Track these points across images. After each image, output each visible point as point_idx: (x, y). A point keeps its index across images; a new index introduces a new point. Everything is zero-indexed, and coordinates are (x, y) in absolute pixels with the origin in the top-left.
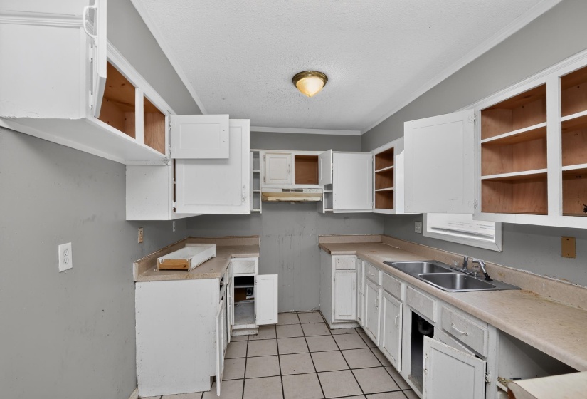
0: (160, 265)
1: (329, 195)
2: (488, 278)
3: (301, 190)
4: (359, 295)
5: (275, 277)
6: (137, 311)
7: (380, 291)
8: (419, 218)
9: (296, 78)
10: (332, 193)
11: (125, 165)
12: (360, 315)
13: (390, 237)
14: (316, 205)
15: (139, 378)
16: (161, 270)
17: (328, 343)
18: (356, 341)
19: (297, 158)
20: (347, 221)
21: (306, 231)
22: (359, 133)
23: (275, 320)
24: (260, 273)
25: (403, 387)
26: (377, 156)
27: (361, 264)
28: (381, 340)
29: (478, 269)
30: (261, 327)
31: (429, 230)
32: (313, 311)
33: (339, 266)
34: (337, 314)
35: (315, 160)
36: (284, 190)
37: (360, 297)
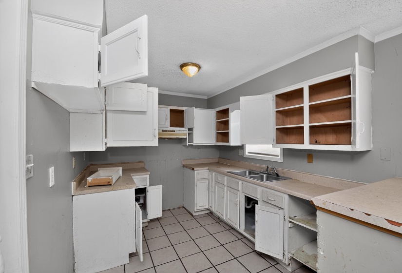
0: (89, 183)
1: (191, 135)
2: (277, 175)
3: (174, 131)
4: (210, 193)
5: (160, 187)
6: (74, 217)
7: (225, 188)
8: (242, 147)
9: (182, 66)
10: (192, 133)
11: (69, 113)
12: (212, 204)
13: (224, 159)
14: (181, 141)
15: (76, 265)
16: (89, 186)
17: (194, 223)
18: (209, 220)
19: (171, 111)
20: (200, 150)
21: (175, 156)
22: (206, 98)
23: (160, 215)
24: (150, 185)
25: (240, 237)
26: (217, 112)
27: (212, 175)
28: (226, 215)
29: (273, 172)
30: (152, 221)
31: (247, 153)
32: (179, 208)
33: (199, 177)
34: (198, 206)
35: (182, 112)
36: (163, 131)
37: (211, 195)
